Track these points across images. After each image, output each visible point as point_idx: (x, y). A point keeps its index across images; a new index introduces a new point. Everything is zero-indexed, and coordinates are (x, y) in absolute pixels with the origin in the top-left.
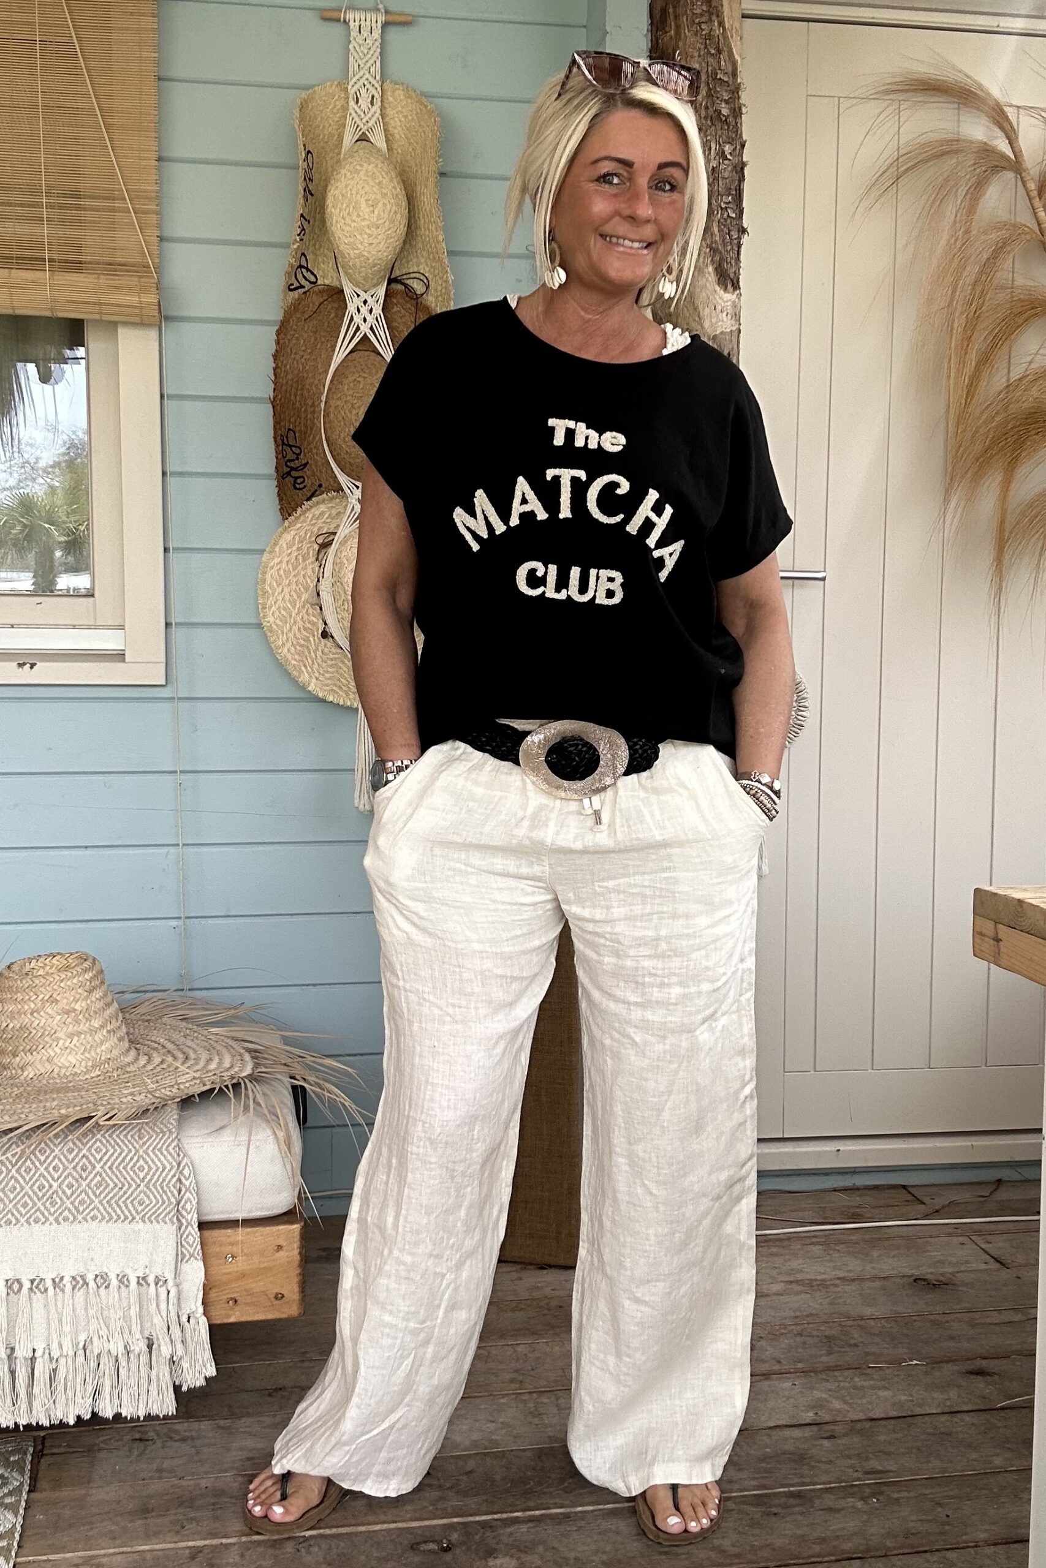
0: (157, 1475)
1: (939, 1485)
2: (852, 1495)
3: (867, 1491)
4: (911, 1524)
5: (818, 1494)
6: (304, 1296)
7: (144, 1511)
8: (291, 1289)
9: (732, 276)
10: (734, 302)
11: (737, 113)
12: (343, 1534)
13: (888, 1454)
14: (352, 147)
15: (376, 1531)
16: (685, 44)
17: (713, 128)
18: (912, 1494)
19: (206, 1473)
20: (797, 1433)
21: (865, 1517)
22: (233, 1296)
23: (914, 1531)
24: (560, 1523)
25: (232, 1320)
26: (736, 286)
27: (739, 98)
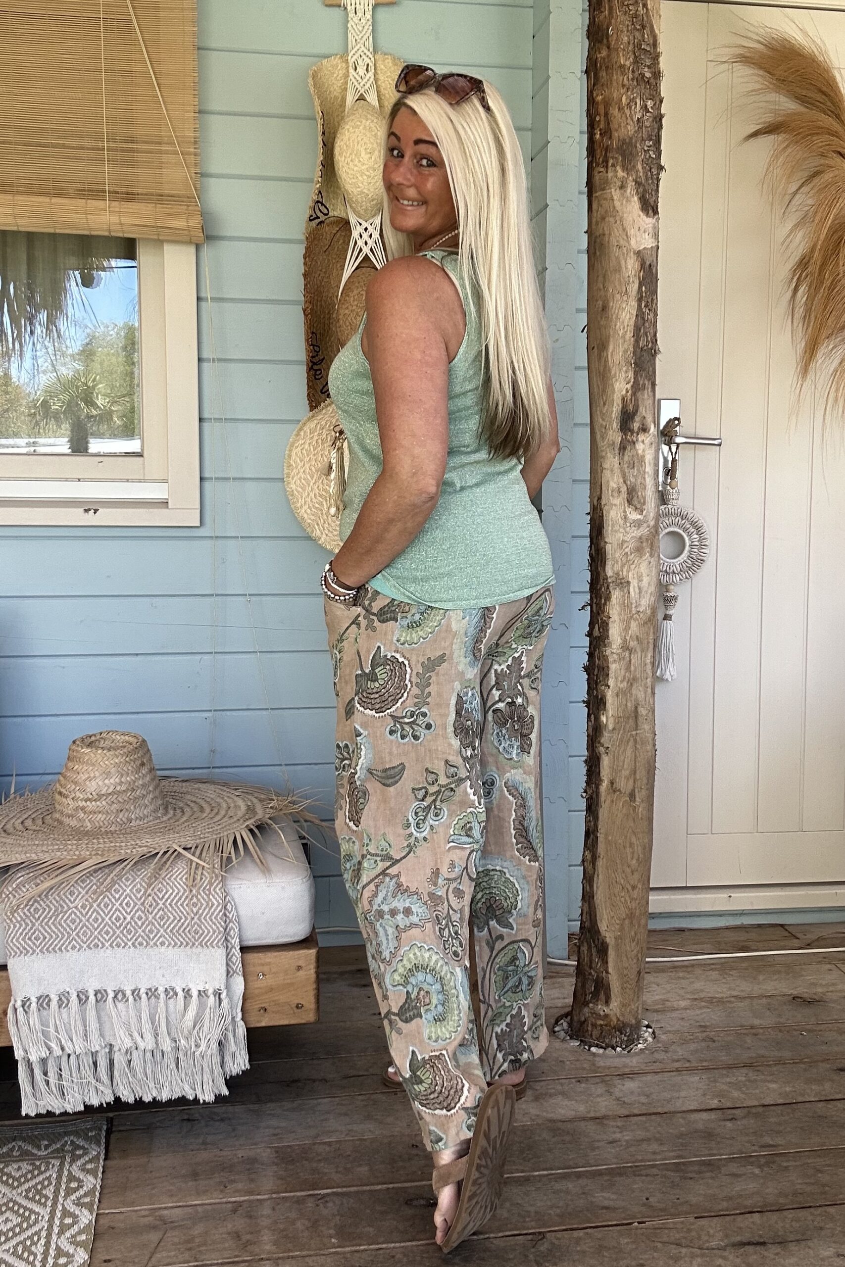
0: (203, 1147)
1: (820, 1156)
2: (752, 1164)
3: (763, 1161)
4: (798, 1186)
5: (723, 1162)
6: (319, 1006)
7: (195, 1175)
8: (309, 1001)
9: (652, 203)
10: (654, 224)
11: (657, 75)
12: (351, 1192)
13: (779, 1132)
14: (353, 106)
15: (376, 1191)
16: (616, 21)
17: (638, 87)
18: (798, 1163)
19: (242, 1145)
20: (705, 1116)
21: (762, 1181)
22: (263, 1005)
23: (800, 1191)
24: (520, 1185)
25: (263, 1024)
26: (656, 212)
27: (658, 64)
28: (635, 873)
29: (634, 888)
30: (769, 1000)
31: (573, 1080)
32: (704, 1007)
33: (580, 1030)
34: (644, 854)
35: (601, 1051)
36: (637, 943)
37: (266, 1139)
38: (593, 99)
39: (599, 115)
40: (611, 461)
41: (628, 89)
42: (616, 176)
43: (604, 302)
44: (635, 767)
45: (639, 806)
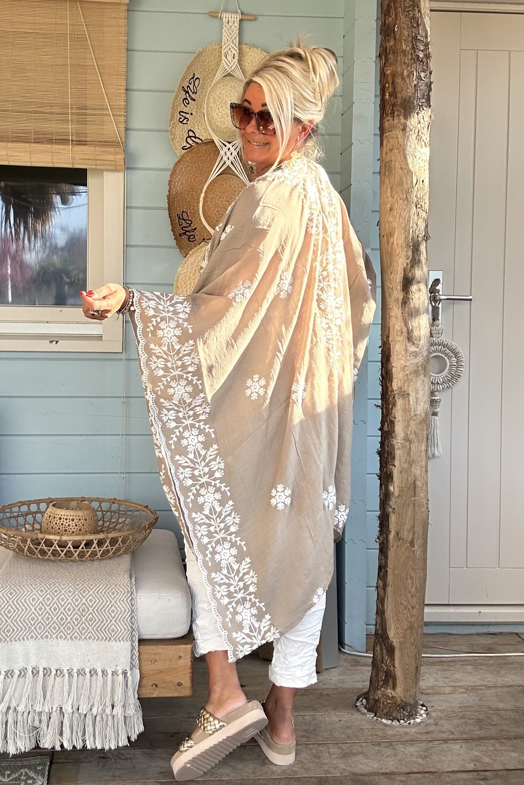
0: (112, 779)
6: (193, 685)
8: (186, 681)
9: (425, 140)
11: (428, 56)
16: (400, 22)
17: (415, 64)
19: (138, 779)
20: (464, 776)
22: (155, 683)
25: (155, 696)
26: (427, 145)
27: (429, 49)
28: (414, 597)
29: (413, 608)
30: (508, 689)
31: (371, 744)
32: (462, 693)
33: (374, 705)
34: (421, 584)
35: (389, 722)
36: (416, 647)
38: (384, 73)
39: (388, 83)
40: (395, 311)
41: (408, 66)
42: (400, 123)
43: (391, 205)
44: (414, 523)
45: (417, 550)
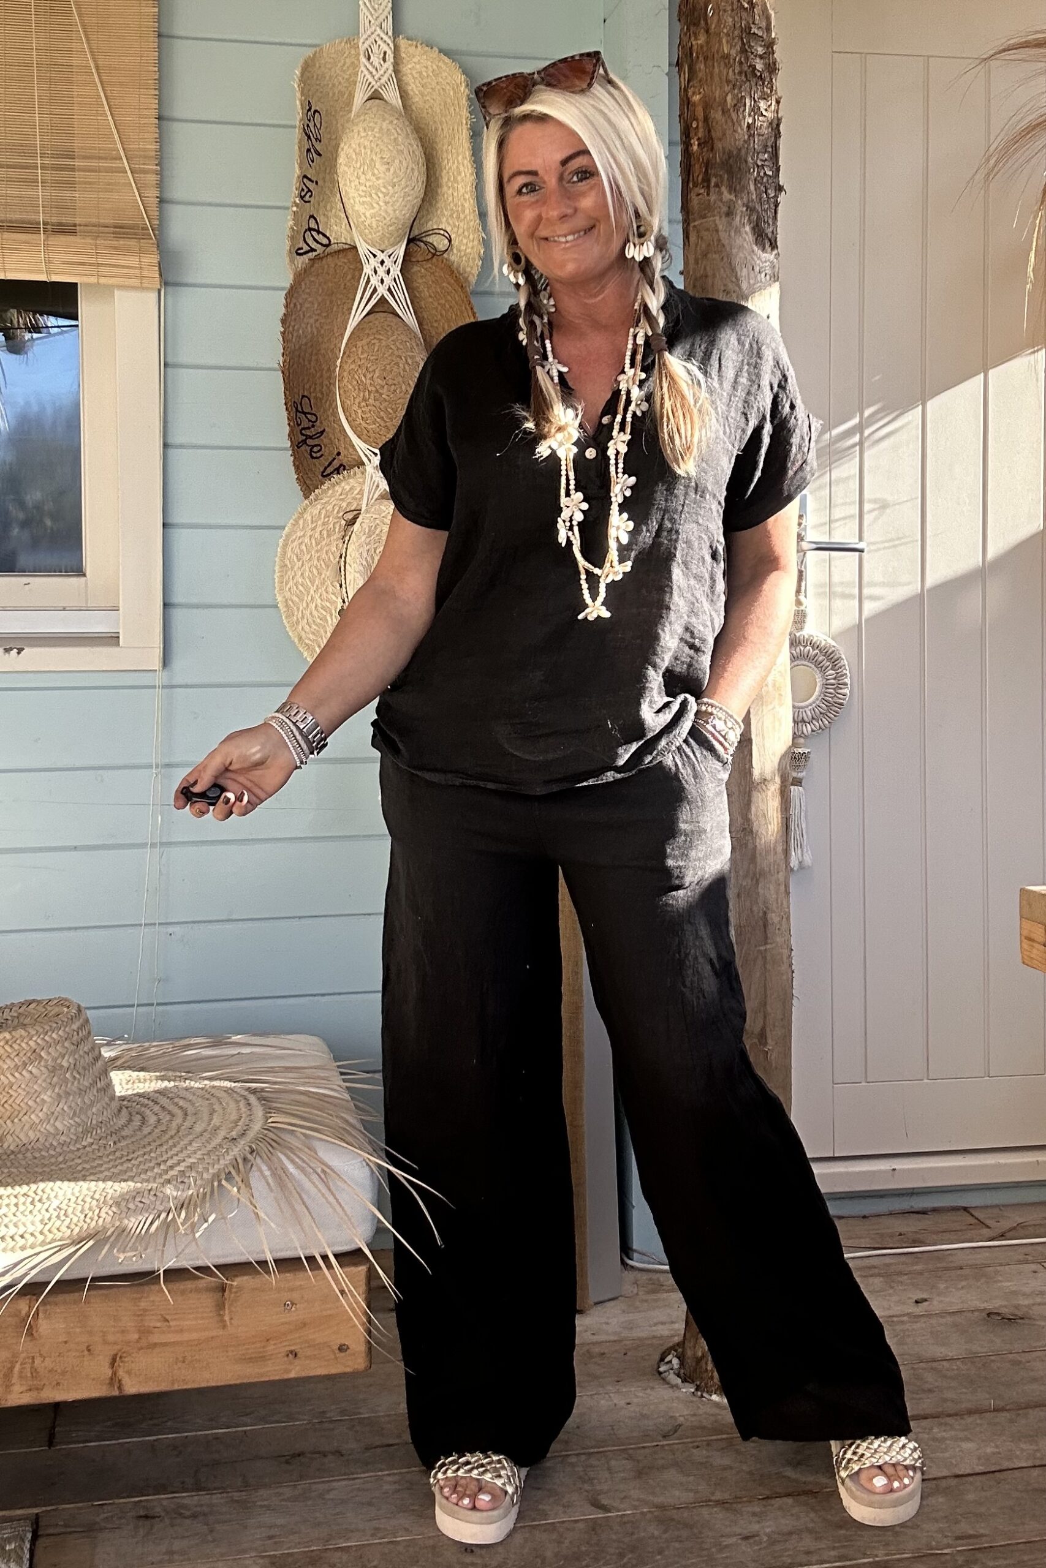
9: (770, 235)
10: (772, 262)
11: (772, 67)
14: (364, 105)
17: (747, 84)
26: (774, 246)
27: (774, 53)
30: (953, 1319)
31: (691, 1445)
33: (695, 1370)
37: (259, 1543)
38: (688, 100)
39: (697, 120)
41: (734, 86)
42: (721, 200)
44: (766, 997)
45: (772, 1051)
